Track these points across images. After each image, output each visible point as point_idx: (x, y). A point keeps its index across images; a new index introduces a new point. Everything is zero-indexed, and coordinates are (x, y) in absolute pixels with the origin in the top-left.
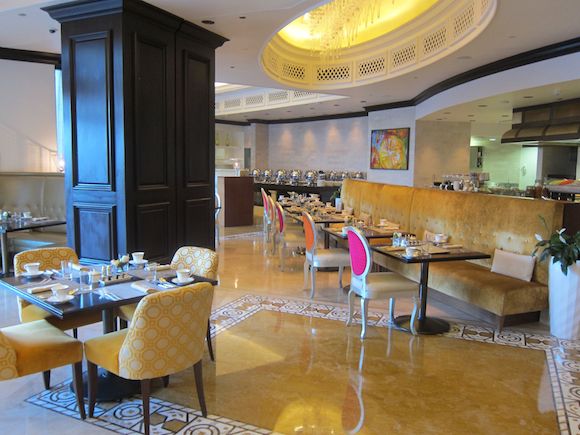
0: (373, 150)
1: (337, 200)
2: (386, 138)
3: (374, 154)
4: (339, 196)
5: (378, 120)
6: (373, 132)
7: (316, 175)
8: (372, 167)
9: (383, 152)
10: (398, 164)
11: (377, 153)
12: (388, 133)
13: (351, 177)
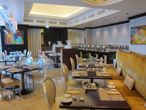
0: (132, 36)
1: (114, 60)
2: (138, 30)
3: (132, 38)
4: (115, 58)
5: (134, 23)
6: (132, 28)
7: (106, 47)
8: (131, 43)
9: (136, 37)
10: (145, 42)
11: (134, 37)
12: (139, 28)
13: (122, 48)
